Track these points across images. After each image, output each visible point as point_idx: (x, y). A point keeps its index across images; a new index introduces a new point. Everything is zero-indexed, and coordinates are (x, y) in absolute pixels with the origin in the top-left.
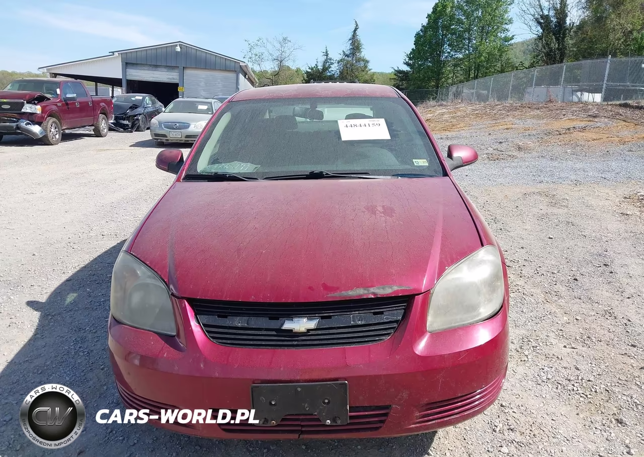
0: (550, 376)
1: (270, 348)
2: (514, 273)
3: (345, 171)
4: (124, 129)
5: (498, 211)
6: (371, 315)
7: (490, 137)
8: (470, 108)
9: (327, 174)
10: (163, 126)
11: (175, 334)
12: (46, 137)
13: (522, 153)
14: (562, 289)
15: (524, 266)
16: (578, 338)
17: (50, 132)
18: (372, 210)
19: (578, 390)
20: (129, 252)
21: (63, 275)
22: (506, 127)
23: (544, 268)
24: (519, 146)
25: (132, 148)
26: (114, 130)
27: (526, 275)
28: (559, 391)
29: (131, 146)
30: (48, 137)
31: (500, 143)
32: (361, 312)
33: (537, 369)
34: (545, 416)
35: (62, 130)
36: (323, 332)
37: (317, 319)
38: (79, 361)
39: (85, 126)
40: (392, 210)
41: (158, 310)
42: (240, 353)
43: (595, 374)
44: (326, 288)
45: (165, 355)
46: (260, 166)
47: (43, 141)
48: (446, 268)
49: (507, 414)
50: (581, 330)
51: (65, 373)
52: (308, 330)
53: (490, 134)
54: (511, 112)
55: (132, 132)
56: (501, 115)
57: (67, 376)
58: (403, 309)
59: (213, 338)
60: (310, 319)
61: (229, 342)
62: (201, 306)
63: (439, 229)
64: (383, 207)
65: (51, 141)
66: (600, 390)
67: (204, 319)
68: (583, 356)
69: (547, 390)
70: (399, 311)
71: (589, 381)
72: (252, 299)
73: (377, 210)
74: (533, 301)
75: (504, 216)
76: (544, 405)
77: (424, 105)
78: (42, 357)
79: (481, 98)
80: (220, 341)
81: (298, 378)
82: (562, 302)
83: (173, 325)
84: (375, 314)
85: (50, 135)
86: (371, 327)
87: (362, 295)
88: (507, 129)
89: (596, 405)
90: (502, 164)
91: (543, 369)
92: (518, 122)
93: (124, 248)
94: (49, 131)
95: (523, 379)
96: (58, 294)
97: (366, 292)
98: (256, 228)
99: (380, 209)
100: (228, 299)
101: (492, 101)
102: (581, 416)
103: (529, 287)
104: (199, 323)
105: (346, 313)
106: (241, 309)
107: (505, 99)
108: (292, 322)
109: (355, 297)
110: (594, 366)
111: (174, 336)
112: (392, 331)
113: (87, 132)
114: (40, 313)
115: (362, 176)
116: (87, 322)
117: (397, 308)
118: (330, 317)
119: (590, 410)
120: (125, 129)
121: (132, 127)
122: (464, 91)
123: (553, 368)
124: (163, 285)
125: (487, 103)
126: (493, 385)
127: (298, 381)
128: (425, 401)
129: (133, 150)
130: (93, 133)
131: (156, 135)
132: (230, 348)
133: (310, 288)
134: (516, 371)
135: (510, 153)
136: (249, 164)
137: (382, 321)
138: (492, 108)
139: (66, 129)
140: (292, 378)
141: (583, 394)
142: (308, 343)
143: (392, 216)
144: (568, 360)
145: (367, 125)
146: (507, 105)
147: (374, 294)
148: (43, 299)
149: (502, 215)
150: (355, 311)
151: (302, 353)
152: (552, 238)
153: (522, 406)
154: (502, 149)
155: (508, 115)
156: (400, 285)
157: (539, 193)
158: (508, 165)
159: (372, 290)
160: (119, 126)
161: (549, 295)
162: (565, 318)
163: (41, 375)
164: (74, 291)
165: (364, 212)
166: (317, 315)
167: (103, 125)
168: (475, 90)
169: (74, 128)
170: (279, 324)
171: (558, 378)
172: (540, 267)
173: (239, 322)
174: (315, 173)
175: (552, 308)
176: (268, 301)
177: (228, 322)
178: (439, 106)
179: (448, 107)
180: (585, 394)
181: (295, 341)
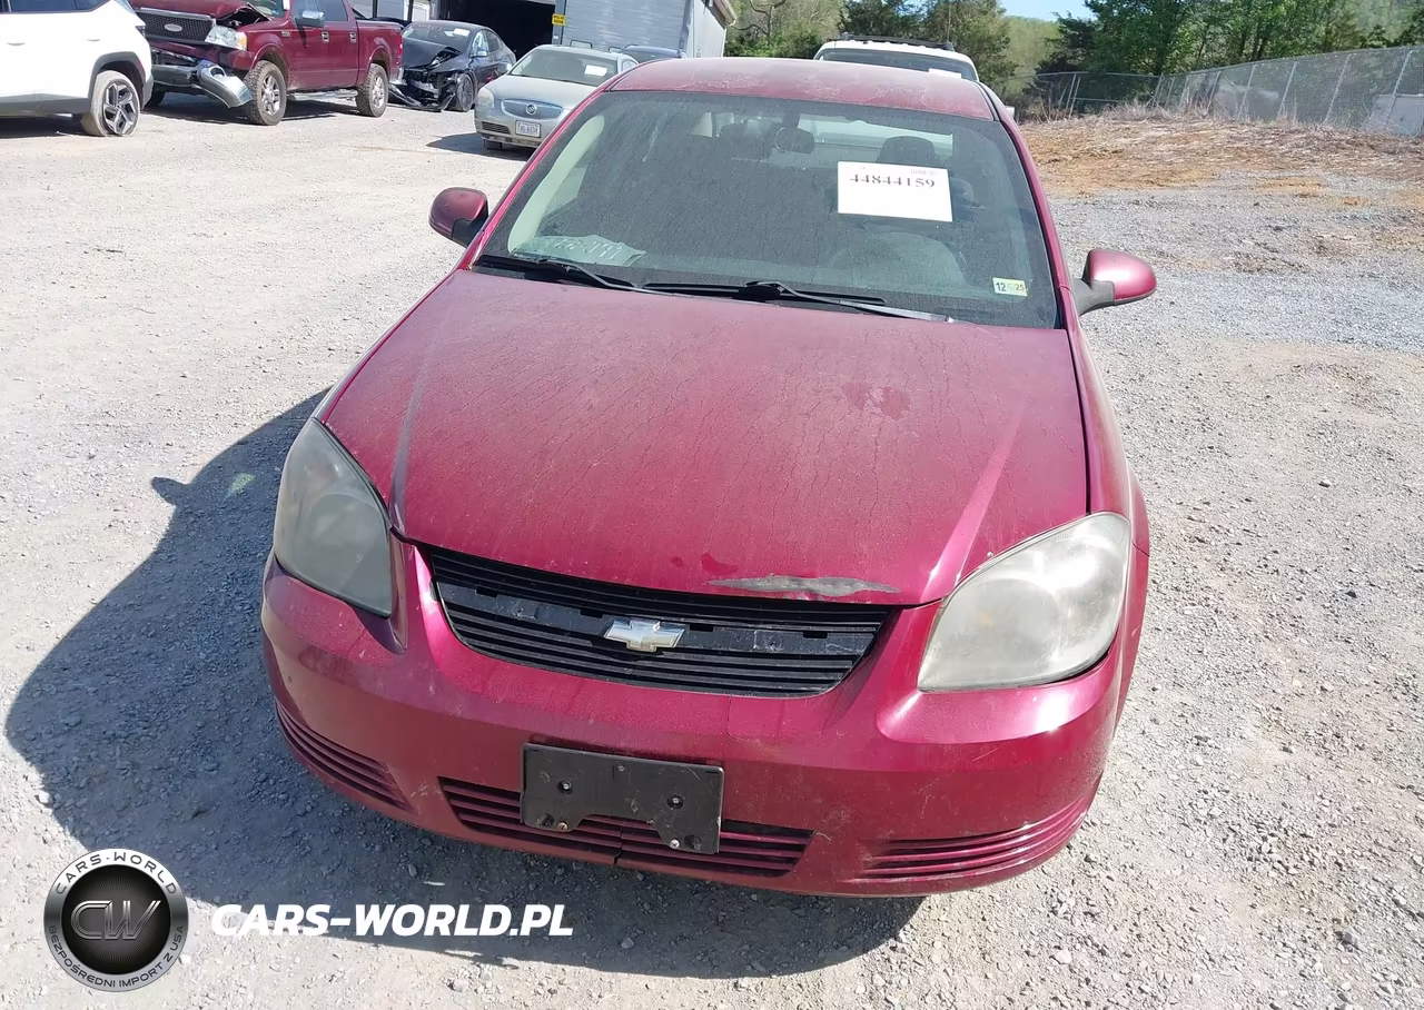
0: (1216, 811)
1: (575, 672)
2: (1209, 557)
3: (830, 287)
4: (424, 103)
5: (1219, 402)
6: (800, 636)
7: (1257, 212)
8: (1224, 132)
9: (786, 291)
10: (503, 107)
11: (389, 612)
12: (252, 105)
13: (1325, 260)
14: (1310, 611)
15: (1238, 544)
16: (1311, 733)
17: (263, 93)
18: (858, 396)
19: (1270, 852)
20: (322, 422)
21: (233, 430)
22: (1301, 190)
23: (1283, 556)
24: (1320, 242)
25: (433, 149)
26: (401, 102)
27: (1235, 567)
28: (1227, 848)
29: (430, 145)
30: (256, 106)
31: (1278, 229)
32: (778, 627)
33: (1192, 790)
34: (1178, 898)
35: (288, 92)
36: (692, 657)
37: (681, 628)
38: (231, 623)
39: (337, 89)
40: (904, 401)
41: (360, 558)
42: (511, 674)
43: (1322, 822)
44: (711, 565)
45: (361, 655)
46: (644, 252)
47: (246, 114)
48: (989, 554)
49: (1093, 880)
50: (1325, 714)
51: (200, 642)
52: (658, 648)
53: (1257, 204)
54: (1323, 153)
55: (439, 111)
56: (1297, 157)
57: (202, 649)
58: (873, 633)
59: (462, 633)
60: (666, 626)
61: (493, 647)
62: (446, 566)
63: (998, 460)
64: (887, 390)
65: (263, 116)
66: (1322, 861)
67: (451, 592)
68: (1309, 778)
69: (1202, 840)
70: (862, 636)
71: (1304, 835)
72: (550, 566)
73: (871, 397)
74: (1233, 631)
75: (1230, 416)
76: (1183, 873)
77: (1116, 113)
78: (161, 601)
79: (1261, 110)
80: (477, 642)
81: (622, 744)
82: (1301, 643)
83: (387, 591)
84: (808, 634)
85: (262, 102)
86: (795, 661)
87: (783, 593)
88: (1303, 196)
89: (1303, 892)
90: (1267, 282)
91: (1206, 793)
92: (1332, 179)
93: (317, 412)
94: (259, 94)
95: (1154, 807)
96: (218, 470)
97: (794, 586)
98: (591, 406)
99: (877, 395)
100: (501, 559)
101: (1282, 121)
102: (1261, 911)
103: (1234, 597)
104: (438, 600)
105: (743, 625)
106: (527, 584)
107: (1317, 120)
108: (626, 626)
109: (766, 593)
110: (1327, 803)
111: (386, 618)
112: (839, 676)
113: (343, 102)
114: (174, 507)
115: (863, 306)
116: (261, 540)
117: (858, 629)
118: (709, 628)
119: (1284, 901)
120: (426, 102)
121: (440, 101)
122: (1222, 88)
123: (1231, 794)
124: (375, 506)
125: (1272, 124)
126: (1054, 820)
127: (621, 752)
128: (889, 833)
129: (434, 154)
130: (355, 105)
131: (487, 126)
132: (494, 660)
133: (676, 560)
134: (1142, 788)
135: (1293, 258)
136: (621, 247)
137: (821, 653)
138: (1281, 137)
139: (297, 91)
140: (610, 743)
141: (1279, 862)
142: (656, 675)
143: (897, 416)
144: (1271, 781)
145: (904, 181)
146: (1317, 134)
147: (811, 593)
148: (186, 477)
149: (1225, 414)
150: (764, 623)
151: (637, 695)
152: (1327, 486)
153: (1132, 867)
154: (1278, 246)
155: (1314, 161)
156: (873, 580)
157: (1334, 369)
158: (1280, 288)
159: (809, 584)
160: (411, 95)
161: (1277, 622)
162: (1297, 683)
163: (153, 640)
164: (249, 468)
165: (838, 398)
166: (682, 620)
167: (377, 89)
168: (1248, 88)
169: (315, 91)
170: (601, 628)
171: (1235, 818)
172: (1276, 552)
173: (518, 608)
174: (760, 286)
175: (1275, 653)
176: (583, 575)
177: (498, 605)
178: (1151, 119)
179: (1173, 125)
180: (1286, 864)
181: (629, 666)
